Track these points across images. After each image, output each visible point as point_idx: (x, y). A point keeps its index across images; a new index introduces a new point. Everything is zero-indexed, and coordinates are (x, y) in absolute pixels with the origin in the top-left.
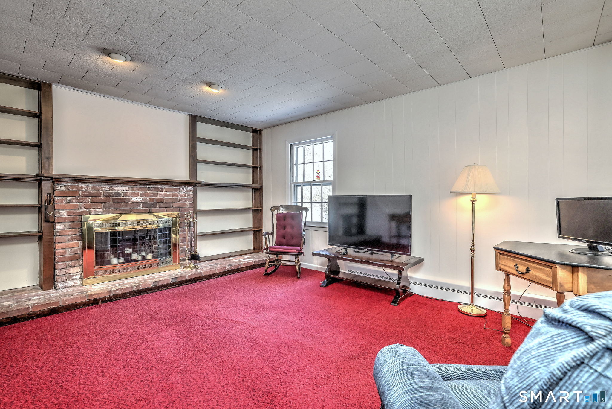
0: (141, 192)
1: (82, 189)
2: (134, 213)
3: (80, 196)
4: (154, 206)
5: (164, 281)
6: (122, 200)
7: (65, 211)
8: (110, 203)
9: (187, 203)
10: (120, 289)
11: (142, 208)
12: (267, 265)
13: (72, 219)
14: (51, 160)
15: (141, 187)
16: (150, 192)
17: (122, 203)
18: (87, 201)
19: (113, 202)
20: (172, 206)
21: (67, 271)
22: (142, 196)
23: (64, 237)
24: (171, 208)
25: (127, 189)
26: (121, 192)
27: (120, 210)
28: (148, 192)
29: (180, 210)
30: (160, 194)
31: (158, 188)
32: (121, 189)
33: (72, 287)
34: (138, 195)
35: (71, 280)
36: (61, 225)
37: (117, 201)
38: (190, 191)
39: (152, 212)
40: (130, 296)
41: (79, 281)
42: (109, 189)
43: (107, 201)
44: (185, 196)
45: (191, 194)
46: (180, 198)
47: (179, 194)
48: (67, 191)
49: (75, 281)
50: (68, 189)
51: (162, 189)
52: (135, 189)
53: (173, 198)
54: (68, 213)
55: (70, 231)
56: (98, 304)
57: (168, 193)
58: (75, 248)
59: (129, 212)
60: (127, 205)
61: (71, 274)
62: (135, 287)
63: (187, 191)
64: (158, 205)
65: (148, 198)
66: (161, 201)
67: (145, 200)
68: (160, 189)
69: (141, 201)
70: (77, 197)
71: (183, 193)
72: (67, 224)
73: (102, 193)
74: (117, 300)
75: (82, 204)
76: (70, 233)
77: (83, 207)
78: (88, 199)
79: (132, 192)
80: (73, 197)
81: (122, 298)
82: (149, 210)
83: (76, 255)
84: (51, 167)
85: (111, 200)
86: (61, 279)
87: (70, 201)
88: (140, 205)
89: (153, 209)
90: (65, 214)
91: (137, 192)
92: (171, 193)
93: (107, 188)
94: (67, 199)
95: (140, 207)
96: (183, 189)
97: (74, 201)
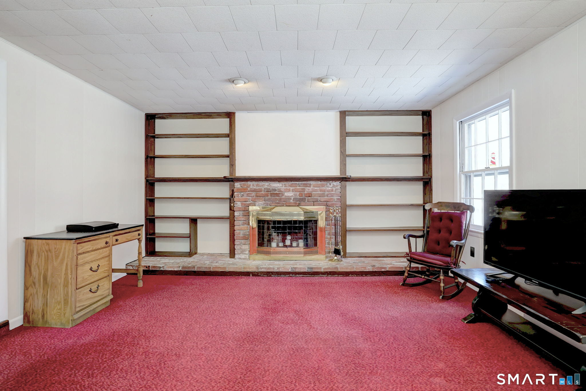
0: (292, 188)
1: (250, 186)
2: (287, 206)
3: (249, 191)
4: (303, 200)
5: (301, 268)
6: (277, 195)
7: (240, 202)
8: (269, 197)
9: (334, 198)
10: (265, 268)
11: (293, 202)
12: (406, 274)
13: (244, 209)
14: (234, 166)
15: (292, 184)
16: (299, 188)
17: (278, 197)
18: (253, 196)
19: (271, 196)
20: (319, 201)
21: (241, 247)
22: (293, 191)
23: (239, 221)
24: (318, 202)
25: (281, 185)
26: (276, 188)
27: (275, 203)
28: (298, 187)
29: (327, 203)
30: (308, 190)
31: (307, 184)
32: (276, 185)
33: (244, 259)
34: (289, 190)
35: (243, 254)
36: (237, 213)
37: (273, 195)
38: (337, 186)
39: (301, 205)
40: (272, 275)
41: (248, 255)
42: (268, 186)
43: (267, 195)
44: (332, 191)
45: (338, 189)
46: (328, 193)
47: (326, 189)
48: (241, 188)
49: (246, 255)
50: (242, 187)
51: (310, 184)
52: (287, 185)
53: (321, 193)
54: (242, 204)
55: (242, 218)
56: (250, 276)
57: (316, 188)
58: (246, 231)
59: (283, 205)
60: (280, 199)
61: (243, 249)
62: (276, 269)
63: (334, 186)
64: (306, 200)
65: (298, 193)
66: (310, 195)
67: (295, 195)
68: (309, 185)
69: (292, 195)
70: (247, 192)
71: (330, 188)
72: (241, 212)
73: (263, 189)
74: (263, 276)
75: (250, 197)
76: (243, 219)
77: (250, 200)
78: (254, 194)
79: (285, 188)
80: (245, 193)
81: (266, 276)
82: (299, 203)
83: (246, 236)
84: (234, 171)
85: (270, 195)
86: (238, 252)
87: (243, 195)
88: (291, 199)
89: (302, 203)
90: (240, 205)
91: (288, 188)
92: (318, 188)
93: (266, 184)
94: (241, 194)
95: (291, 201)
96: (330, 184)
97: (245, 195)
